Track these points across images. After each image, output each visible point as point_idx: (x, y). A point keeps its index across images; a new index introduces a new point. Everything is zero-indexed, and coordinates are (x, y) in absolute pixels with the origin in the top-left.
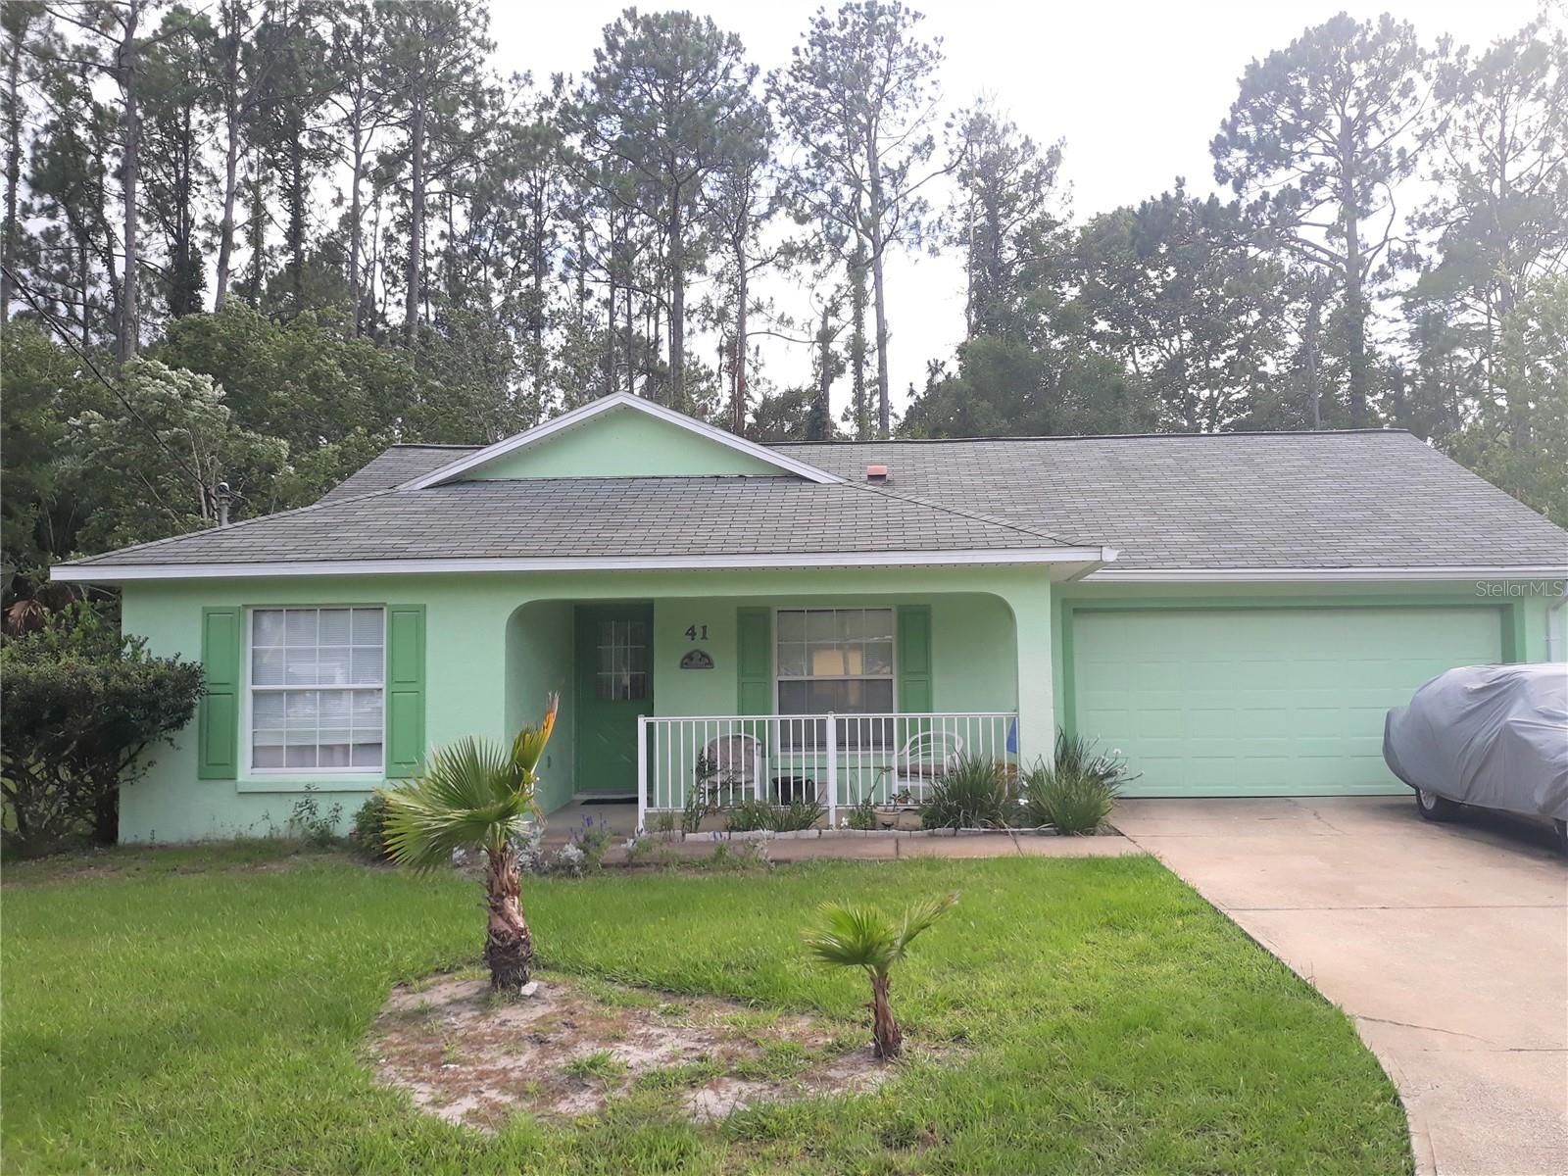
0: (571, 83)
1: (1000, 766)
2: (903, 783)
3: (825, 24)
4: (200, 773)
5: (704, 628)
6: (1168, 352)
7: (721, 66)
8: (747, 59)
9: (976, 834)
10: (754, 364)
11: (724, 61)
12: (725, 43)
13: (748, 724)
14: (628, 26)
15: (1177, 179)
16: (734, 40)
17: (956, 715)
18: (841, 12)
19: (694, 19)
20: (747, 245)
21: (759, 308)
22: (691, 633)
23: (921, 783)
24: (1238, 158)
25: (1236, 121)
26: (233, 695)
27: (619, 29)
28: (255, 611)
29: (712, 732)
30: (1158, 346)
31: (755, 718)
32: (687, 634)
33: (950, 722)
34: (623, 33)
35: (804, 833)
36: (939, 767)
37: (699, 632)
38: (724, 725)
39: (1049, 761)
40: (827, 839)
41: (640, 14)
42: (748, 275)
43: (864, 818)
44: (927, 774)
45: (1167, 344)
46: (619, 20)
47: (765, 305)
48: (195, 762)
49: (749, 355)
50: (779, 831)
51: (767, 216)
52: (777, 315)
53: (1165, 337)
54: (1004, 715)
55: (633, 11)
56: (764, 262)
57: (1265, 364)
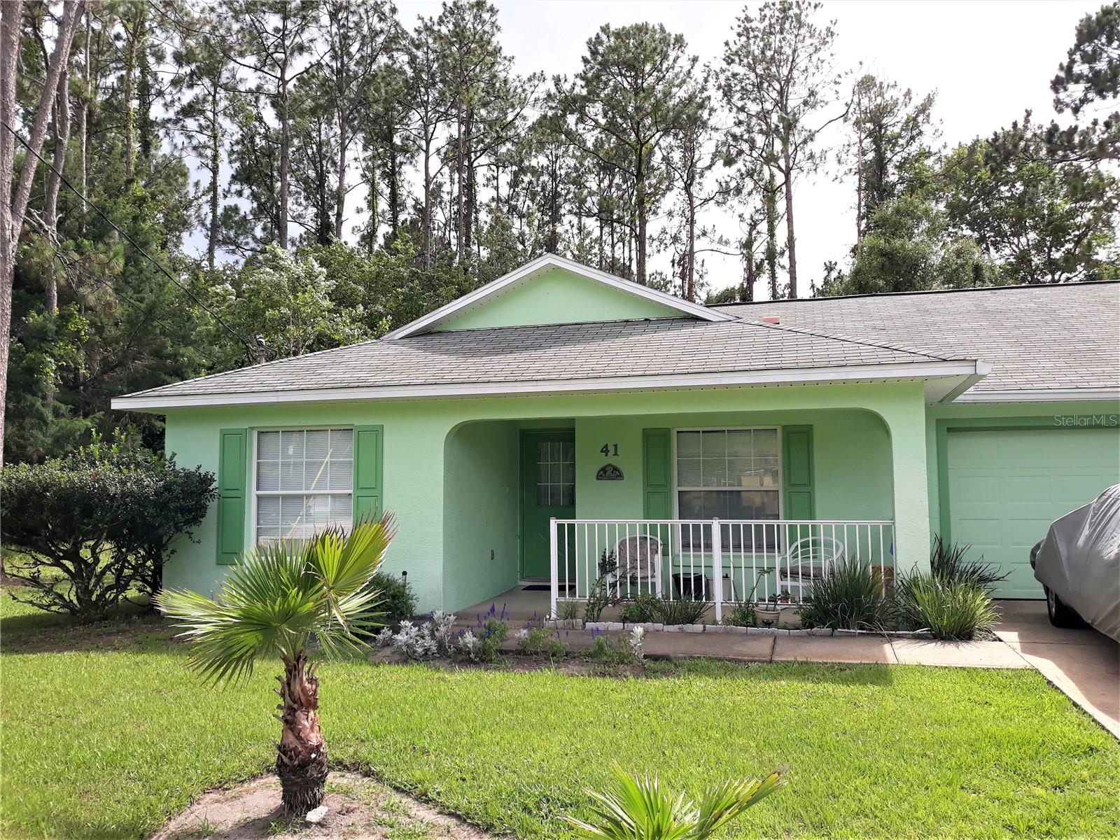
0: (566, 80)
1: (877, 569)
2: (784, 583)
3: (748, 19)
4: (217, 560)
5: (616, 446)
6: (1017, 246)
7: (671, 58)
8: (690, 51)
9: (853, 636)
10: (701, 273)
11: (672, 54)
12: (672, 41)
13: (653, 527)
14: (604, 37)
15: (1027, 111)
16: (679, 40)
17: (833, 523)
18: (761, 10)
19: (650, 27)
20: (694, 189)
21: (704, 234)
22: (605, 450)
23: (801, 583)
24: (1076, 91)
25: (1072, 62)
26: (241, 498)
27: (598, 40)
28: (260, 433)
29: (622, 532)
30: (1009, 242)
31: (659, 522)
32: (602, 451)
33: (828, 529)
34: (601, 43)
35: (689, 627)
36: (818, 569)
37: (611, 448)
38: (632, 527)
39: (925, 568)
40: (710, 634)
41: (612, 29)
42: (695, 211)
43: (746, 616)
44: (806, 575)
45: (1016, 241)
46: (598, 34)
47: (709, 231)
48: (214, 550)
49: (696, 266)
50: (668, 624)
51: (709, 167)
52: (717, 238)
53: (1014, 236)
54: (880, 523)
55: (608, 26)
56: (706, 201)
57: (1097, 254)
